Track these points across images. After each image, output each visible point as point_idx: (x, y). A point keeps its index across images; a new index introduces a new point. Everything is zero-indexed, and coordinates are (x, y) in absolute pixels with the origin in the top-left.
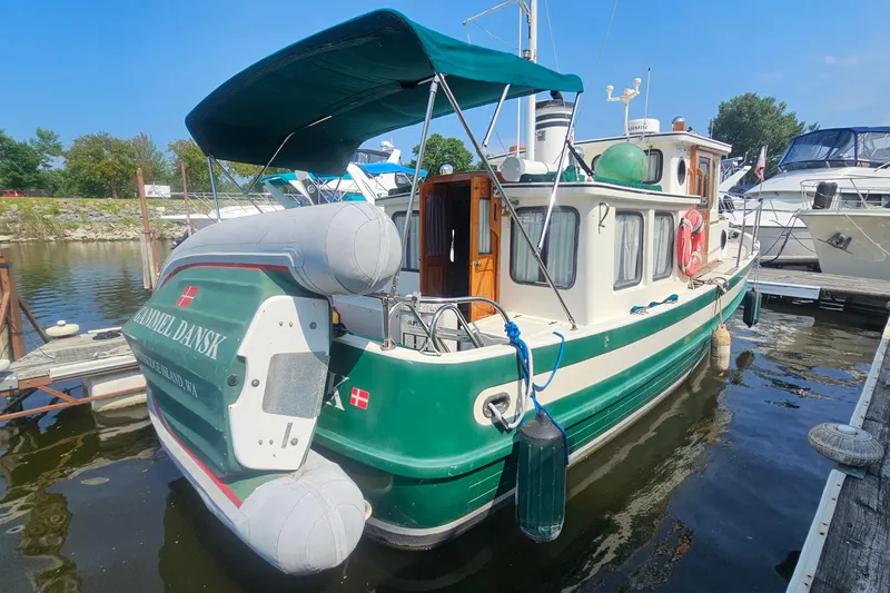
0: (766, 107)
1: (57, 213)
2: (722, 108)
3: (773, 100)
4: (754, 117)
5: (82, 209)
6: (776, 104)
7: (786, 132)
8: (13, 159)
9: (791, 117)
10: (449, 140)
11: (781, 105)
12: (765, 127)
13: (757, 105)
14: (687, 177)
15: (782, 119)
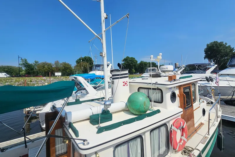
0: (221, 44)
1: (31, 81)
2: (208, 45)
3: (223, 42)
4: (218, 47)
5: (37, 80)
6: (224, 43)
7: (228, 51)
8: (29, 68)
9: (229, 46)
10: (131, 58)
11: (225, 43)
12: (221, 50)
13: (218, 44)
14: (178, 99)
15: (227, 47)
